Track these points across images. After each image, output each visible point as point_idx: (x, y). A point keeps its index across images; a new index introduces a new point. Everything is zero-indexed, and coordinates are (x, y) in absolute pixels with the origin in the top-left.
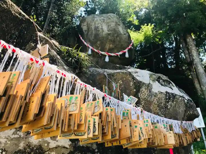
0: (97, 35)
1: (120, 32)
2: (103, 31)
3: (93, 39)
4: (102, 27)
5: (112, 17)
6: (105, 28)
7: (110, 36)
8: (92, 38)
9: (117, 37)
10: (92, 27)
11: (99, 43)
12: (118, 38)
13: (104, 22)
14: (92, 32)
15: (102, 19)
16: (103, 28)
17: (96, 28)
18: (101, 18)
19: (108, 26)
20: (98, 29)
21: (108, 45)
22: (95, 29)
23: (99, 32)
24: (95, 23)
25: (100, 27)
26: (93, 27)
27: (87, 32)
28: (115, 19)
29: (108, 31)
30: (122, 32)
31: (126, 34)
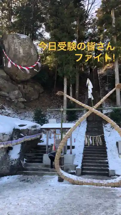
0: (15, 56)
1: (31, 54)
2: (20, 54)
4: (19, 50)
5: (26, 42)
6: (21, 51)
7: (25, 58)
8: (12, 56)
9: (29, 58)
10: (12, 48)
11: (17, 61)
12: (30, 59)
13: (21, 45)
14: (12, 52)
15: (20, 42)
19: (24, 49)
20: (16, 51)
21: (23, 63)
22: (14, 50)
23: (17, 53)
24: (14, 45)
27: (8, 50)
28: (29, 43)
29: (23, 53)
30: (33, 54)
31: (35, 55)
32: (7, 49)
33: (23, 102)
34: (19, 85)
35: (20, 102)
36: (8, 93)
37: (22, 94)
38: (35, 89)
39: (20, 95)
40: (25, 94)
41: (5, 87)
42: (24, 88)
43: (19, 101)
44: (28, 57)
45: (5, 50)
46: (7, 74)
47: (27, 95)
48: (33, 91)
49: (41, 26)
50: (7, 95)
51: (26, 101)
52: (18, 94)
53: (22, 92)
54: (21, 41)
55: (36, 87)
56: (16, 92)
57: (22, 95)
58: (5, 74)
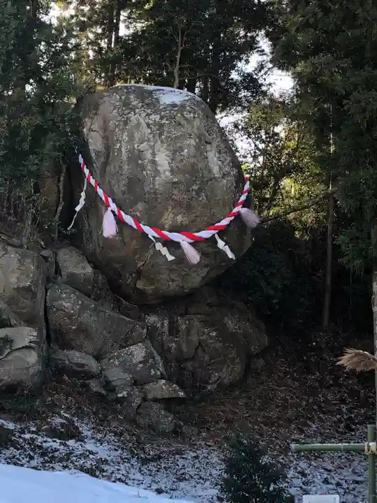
0: (135, 183)
1: (210, 171)
2: (157, 172)
3: (124, 193)
4: (154, 154)
5: (186, 119)
7: (180, 191)
8: (120, 187)
9: (198, 192)
10: (120, 147)
11: (140, 206)
12: (203, 197)
13: (160, 135)
14: (121, 167)
15: (155, 123)
16: (156, 159)
17: (136, 157)
18: (153, 117)
19: (175, 152)
20: (140, 162)
21: (171, 215)
22: (129, 158)
23: (144, 173)
24: (131, 137)
25: (149, 155)
26: (123, 150)
27: (102, 160)
28: (197, 123)
29: (172, 171)
30: (215, 170)
31: (229, 173)
32: (98, 153)
33: (168, 403)
34: (152, 319)
35: (155, 400)
36: (98, 358)
37: (166, 362)
38: (225, 335)
39: (154, 366)
40: (181, 360)
41: (83, 330)
42: (174, 330)
43: (150, 396)
44: (195, 187)
45: (89, 162)
46: (95, 267)
47: (189, 364)
48: (218, 345)
49: (251, 46)
50: (93, 365)
51: (181, 394)
52: (144, 362)
53: (164, 352)
54: (162, 118)
55: (231, 324)
56: (138, 352)
57: (165, 365)
58: (89, 270)
